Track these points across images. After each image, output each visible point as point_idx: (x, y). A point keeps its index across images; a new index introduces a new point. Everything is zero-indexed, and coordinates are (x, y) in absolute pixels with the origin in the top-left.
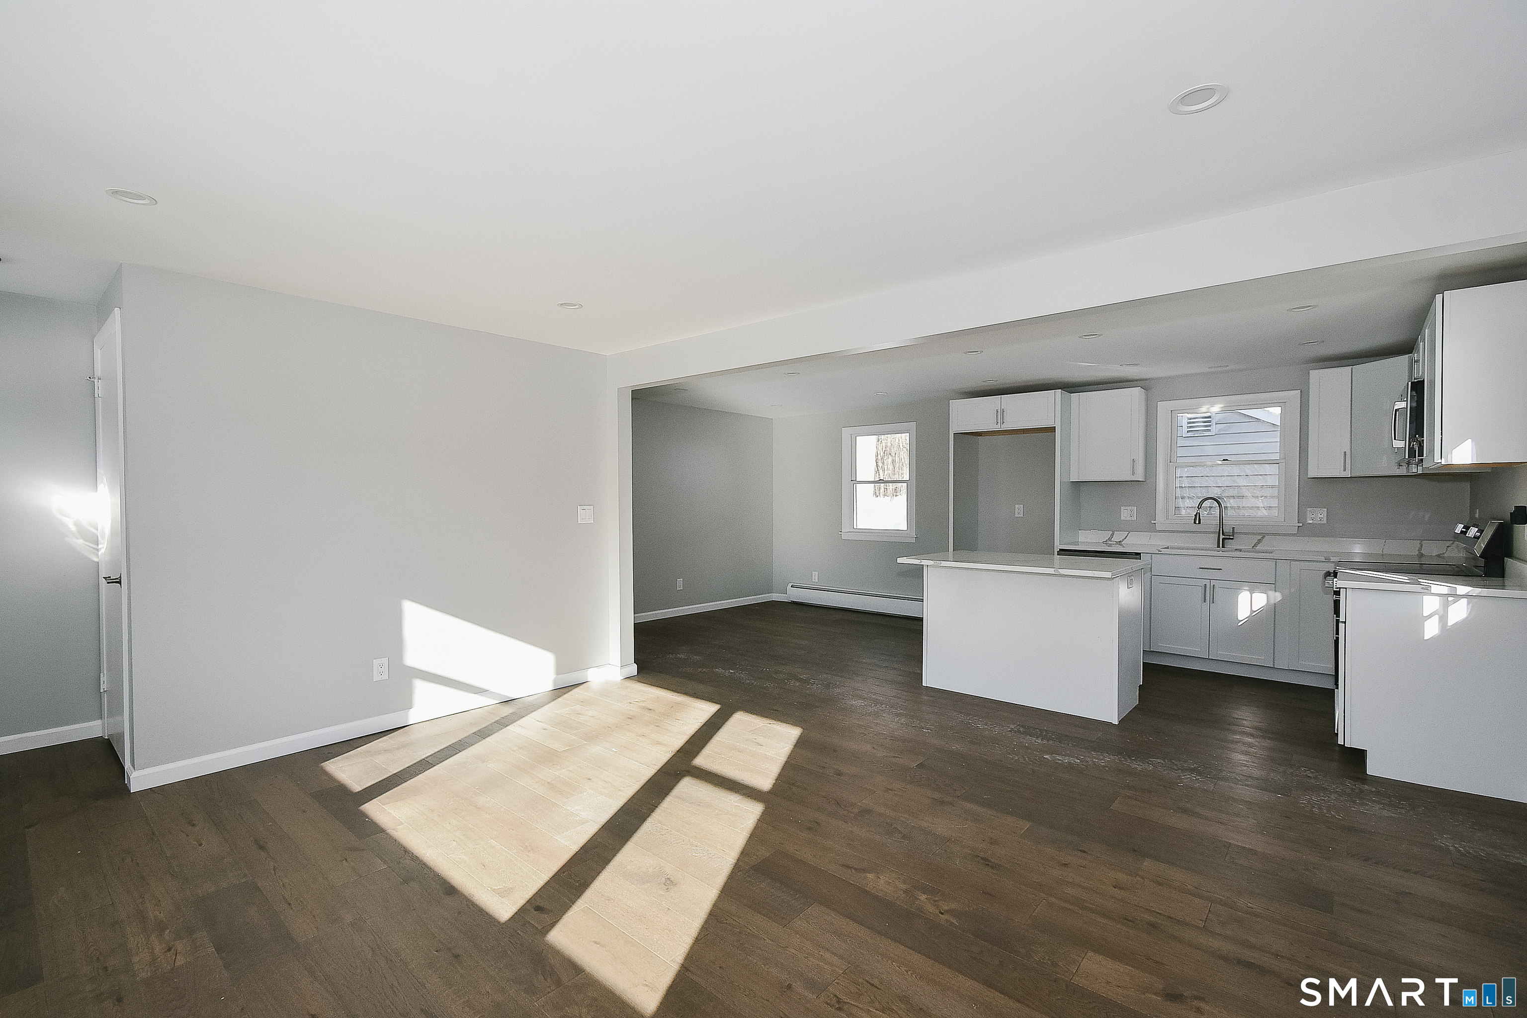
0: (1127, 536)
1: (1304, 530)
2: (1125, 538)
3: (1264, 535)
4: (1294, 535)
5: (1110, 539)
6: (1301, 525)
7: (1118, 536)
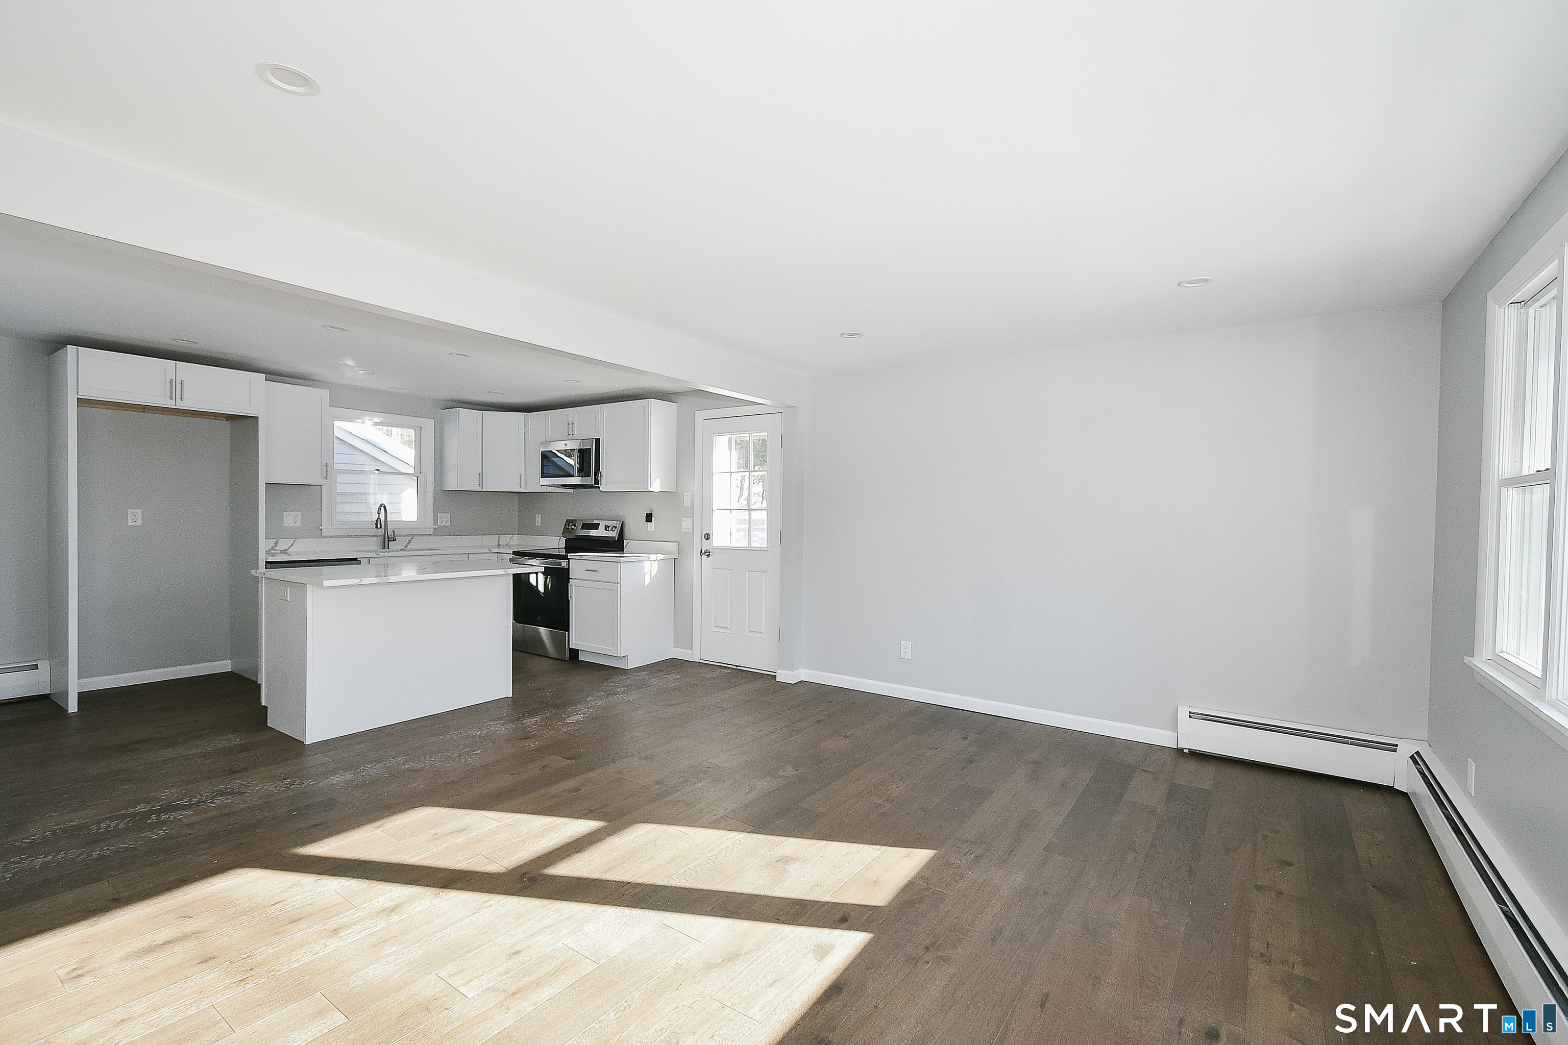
0: (293, 544)
1: (439, 532)
2: (291, 546)
3: (413, 536)
4: (432, 535)
5: (273, 548)
6: (437, 527)
7: (283, 544)
